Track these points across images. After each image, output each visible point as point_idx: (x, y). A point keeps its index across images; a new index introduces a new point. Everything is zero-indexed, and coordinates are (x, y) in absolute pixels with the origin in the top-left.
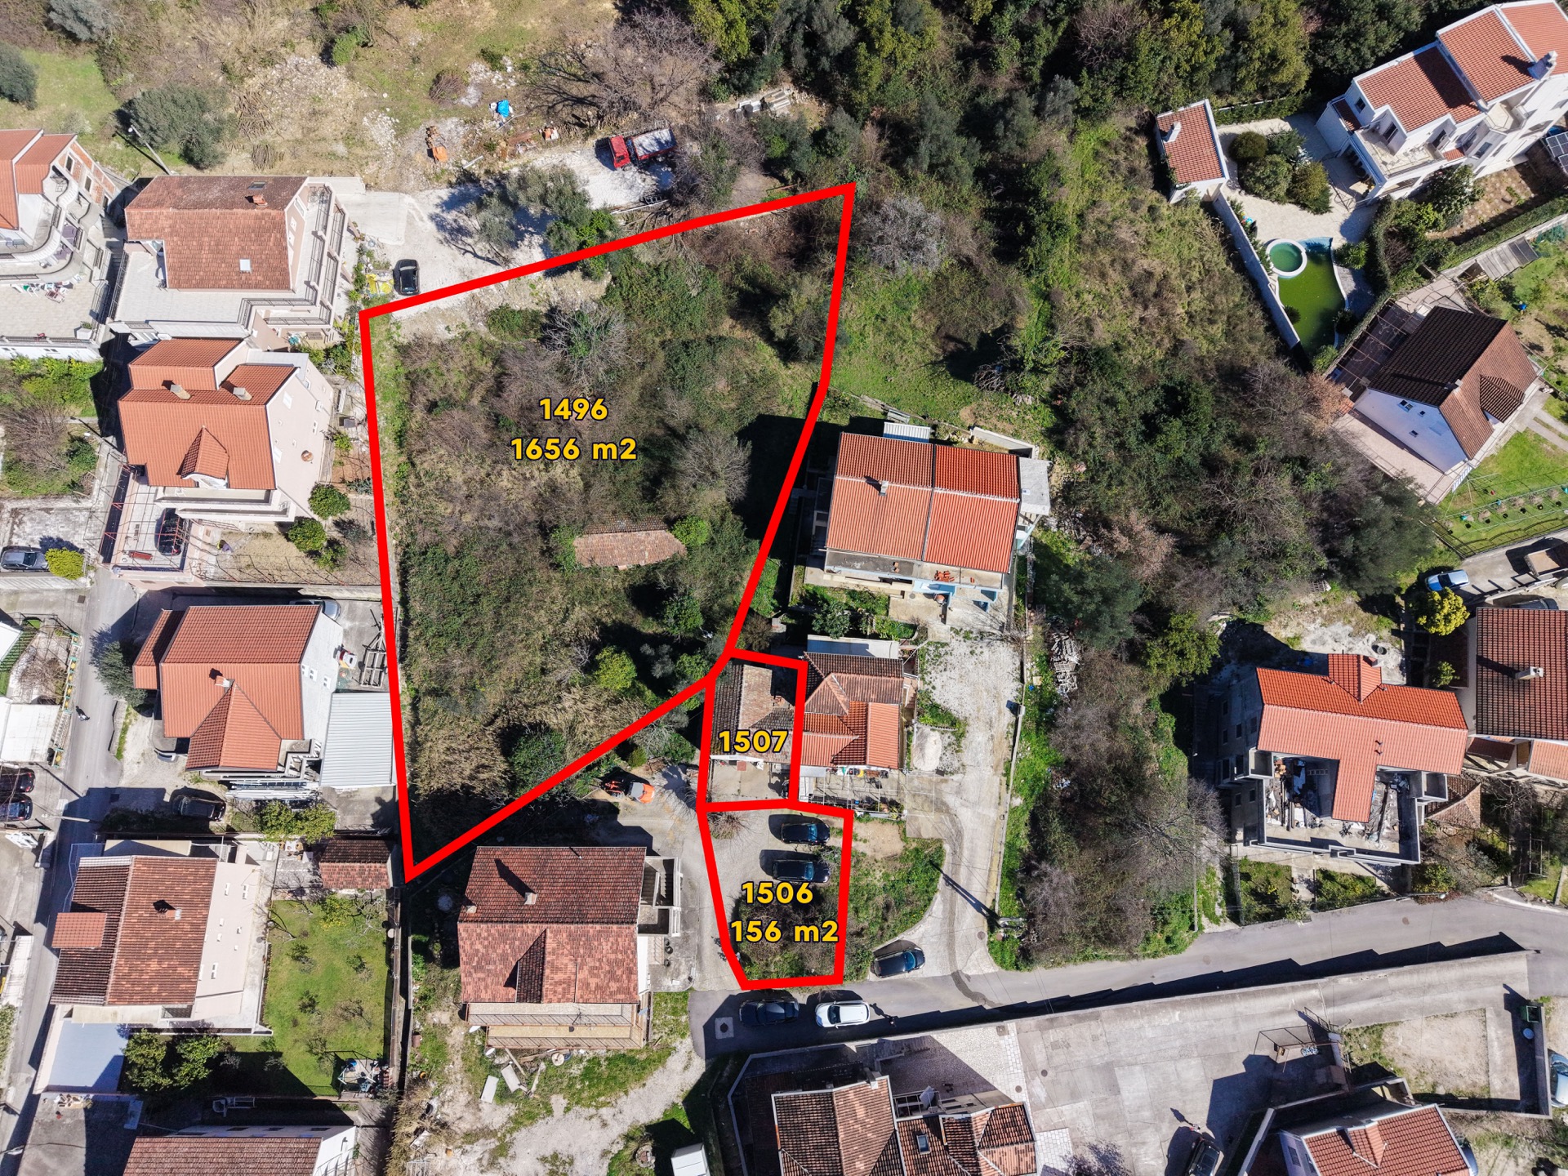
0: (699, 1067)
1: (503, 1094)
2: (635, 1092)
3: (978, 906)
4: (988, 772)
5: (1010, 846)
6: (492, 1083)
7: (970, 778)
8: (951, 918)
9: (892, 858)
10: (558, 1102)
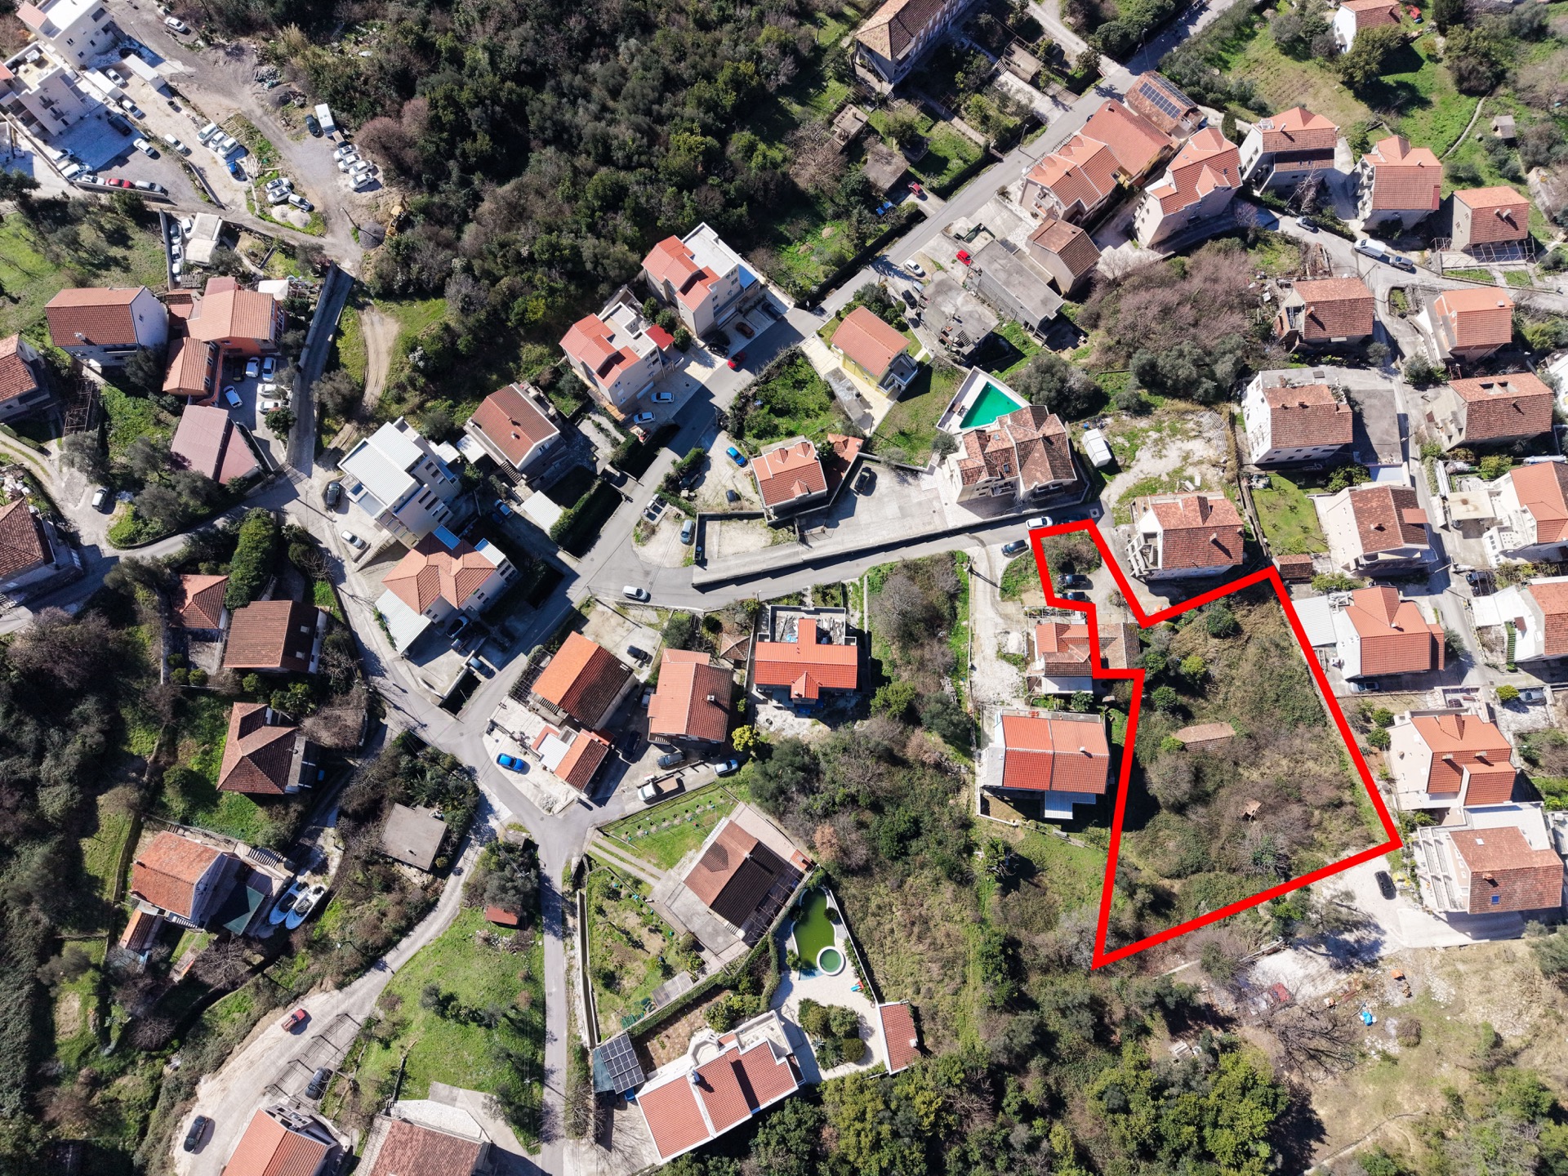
0: (1103, 496)
1: (1191, 480)
2: (1131, 485)
3: (978, 575)
4: (982, 635)
5: (966, 602)
6: (1198, 482)
7: (991, 631)
8: (991, 568)
9: (1026, 591)
10: (1165, 478)
